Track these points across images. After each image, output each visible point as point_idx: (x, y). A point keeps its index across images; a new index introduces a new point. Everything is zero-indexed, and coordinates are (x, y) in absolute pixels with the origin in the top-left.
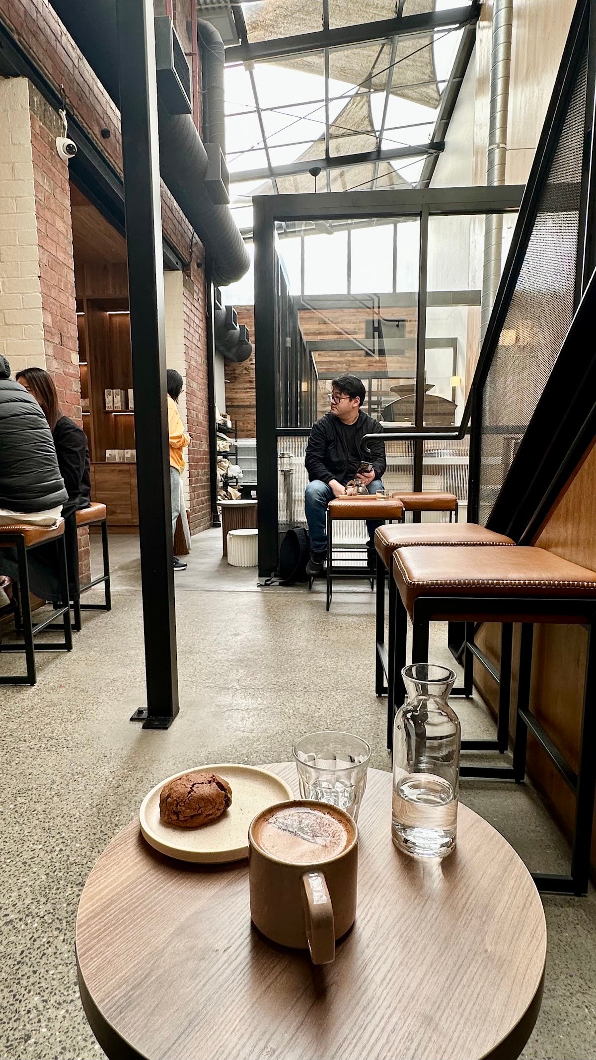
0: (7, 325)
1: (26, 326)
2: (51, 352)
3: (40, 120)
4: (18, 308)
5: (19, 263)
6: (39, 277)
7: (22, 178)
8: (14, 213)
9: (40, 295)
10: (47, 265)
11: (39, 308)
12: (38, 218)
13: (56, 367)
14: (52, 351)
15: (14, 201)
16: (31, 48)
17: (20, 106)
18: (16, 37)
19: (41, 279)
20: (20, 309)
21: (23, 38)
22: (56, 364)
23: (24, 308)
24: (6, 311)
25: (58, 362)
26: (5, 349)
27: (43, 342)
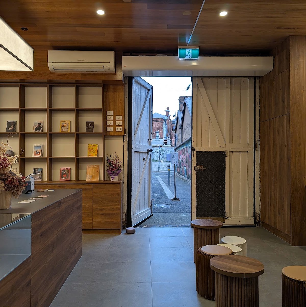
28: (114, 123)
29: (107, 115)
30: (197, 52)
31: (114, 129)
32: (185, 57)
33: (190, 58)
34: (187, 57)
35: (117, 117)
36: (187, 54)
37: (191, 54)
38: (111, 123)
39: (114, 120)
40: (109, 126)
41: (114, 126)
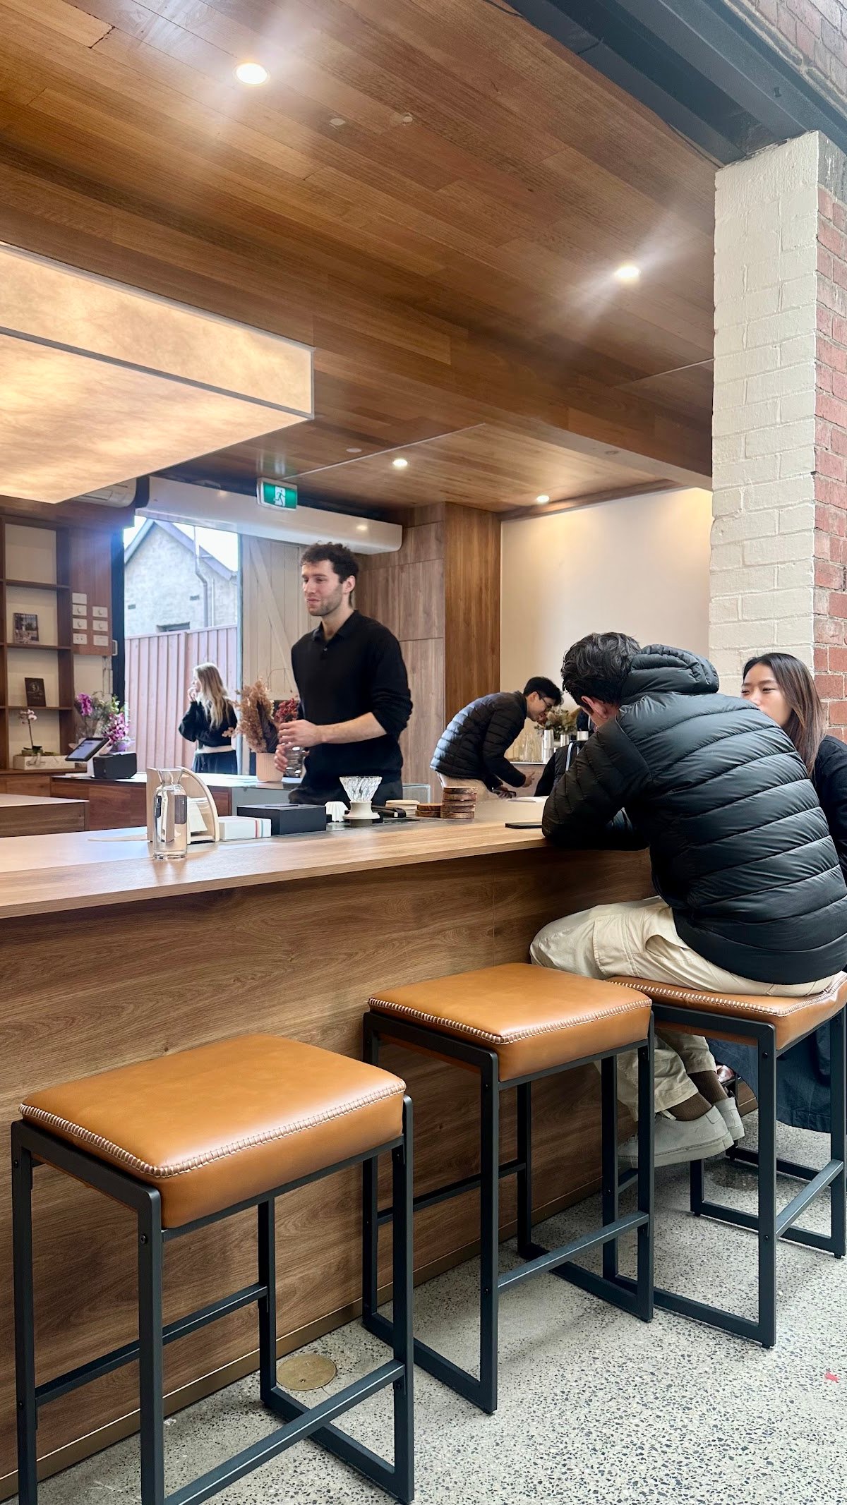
0: (746, 566)
1: (782, 566)
2: (824, 606)
3: (835, 194)
4: (769, 534)
5: (777, 454)
6: (813, 473)
7: (794, 305)
8: (778, 369)
9: (814, 506)
10: (829, 447)
11: (810, 530)
12: (819, 367)
13: (832, 633)
14: (826, 605)
15: (778, 348)
16: (827, 77)
17: (801, 184)
18: (803, 69)
19: (816, 475)
20: (775, 536)
21: (816, 67)
22: (833, 627)
23: (779, 534)
24: (748, 542)
25: (836, 623)
26: (739, 609)
27: (812, 590)
28: (90, 625)
29: (75, 604)
30: (294, 496)
31: (90, 639)
32: (273, 503)
33: (282, 506)
34: (277, 503)
35: (96, 611)
36: (277, 497)
37: (284, 499)
38: (83, 624)
39: (90, 618)
40: (77, 631)
41: (90, 633)
